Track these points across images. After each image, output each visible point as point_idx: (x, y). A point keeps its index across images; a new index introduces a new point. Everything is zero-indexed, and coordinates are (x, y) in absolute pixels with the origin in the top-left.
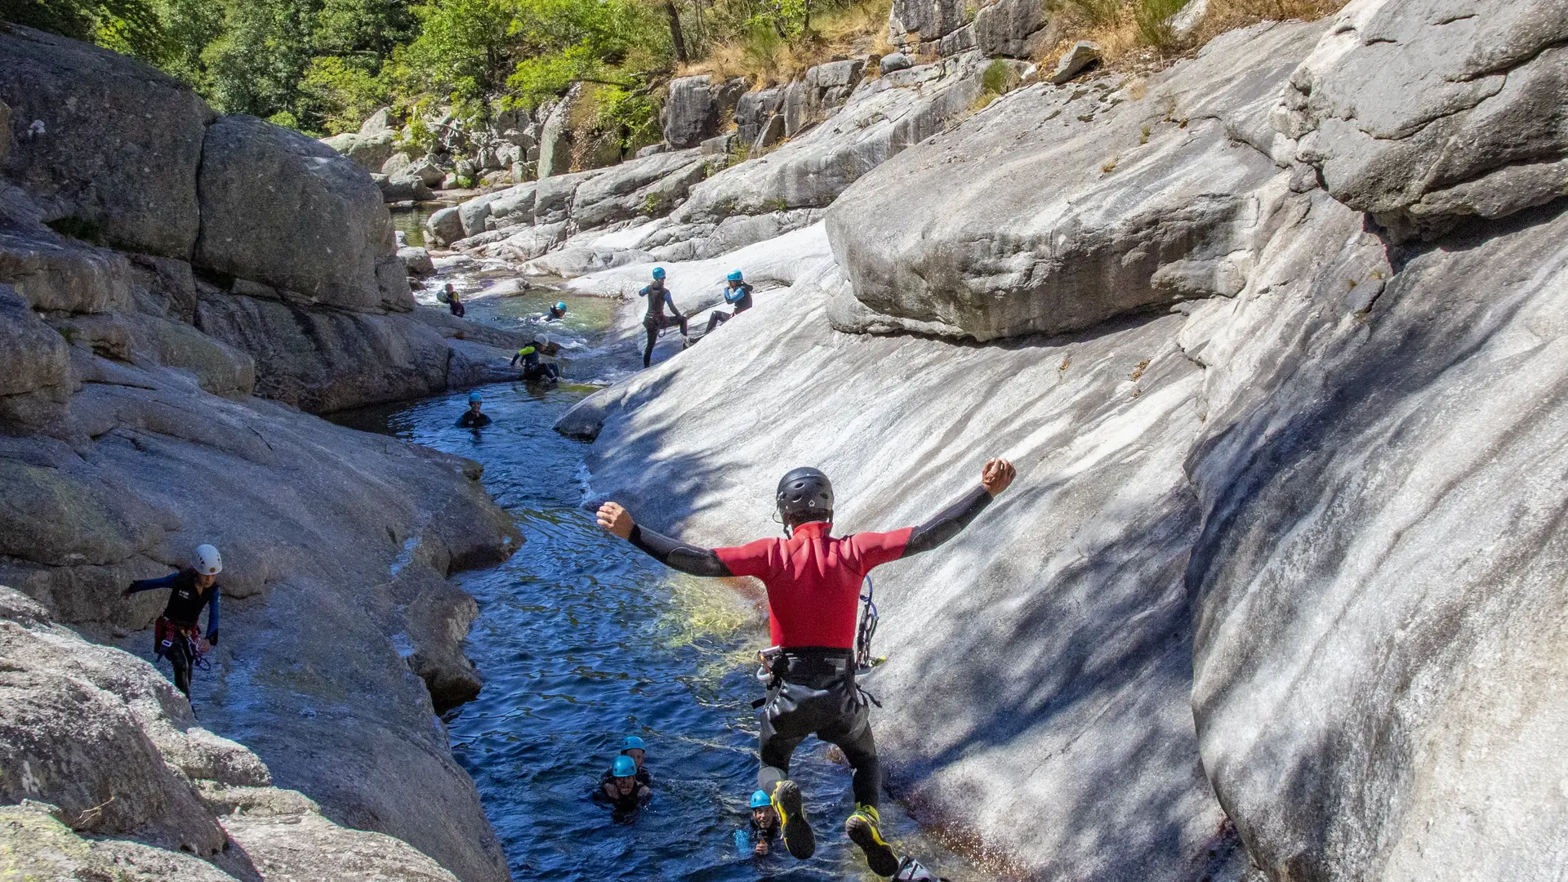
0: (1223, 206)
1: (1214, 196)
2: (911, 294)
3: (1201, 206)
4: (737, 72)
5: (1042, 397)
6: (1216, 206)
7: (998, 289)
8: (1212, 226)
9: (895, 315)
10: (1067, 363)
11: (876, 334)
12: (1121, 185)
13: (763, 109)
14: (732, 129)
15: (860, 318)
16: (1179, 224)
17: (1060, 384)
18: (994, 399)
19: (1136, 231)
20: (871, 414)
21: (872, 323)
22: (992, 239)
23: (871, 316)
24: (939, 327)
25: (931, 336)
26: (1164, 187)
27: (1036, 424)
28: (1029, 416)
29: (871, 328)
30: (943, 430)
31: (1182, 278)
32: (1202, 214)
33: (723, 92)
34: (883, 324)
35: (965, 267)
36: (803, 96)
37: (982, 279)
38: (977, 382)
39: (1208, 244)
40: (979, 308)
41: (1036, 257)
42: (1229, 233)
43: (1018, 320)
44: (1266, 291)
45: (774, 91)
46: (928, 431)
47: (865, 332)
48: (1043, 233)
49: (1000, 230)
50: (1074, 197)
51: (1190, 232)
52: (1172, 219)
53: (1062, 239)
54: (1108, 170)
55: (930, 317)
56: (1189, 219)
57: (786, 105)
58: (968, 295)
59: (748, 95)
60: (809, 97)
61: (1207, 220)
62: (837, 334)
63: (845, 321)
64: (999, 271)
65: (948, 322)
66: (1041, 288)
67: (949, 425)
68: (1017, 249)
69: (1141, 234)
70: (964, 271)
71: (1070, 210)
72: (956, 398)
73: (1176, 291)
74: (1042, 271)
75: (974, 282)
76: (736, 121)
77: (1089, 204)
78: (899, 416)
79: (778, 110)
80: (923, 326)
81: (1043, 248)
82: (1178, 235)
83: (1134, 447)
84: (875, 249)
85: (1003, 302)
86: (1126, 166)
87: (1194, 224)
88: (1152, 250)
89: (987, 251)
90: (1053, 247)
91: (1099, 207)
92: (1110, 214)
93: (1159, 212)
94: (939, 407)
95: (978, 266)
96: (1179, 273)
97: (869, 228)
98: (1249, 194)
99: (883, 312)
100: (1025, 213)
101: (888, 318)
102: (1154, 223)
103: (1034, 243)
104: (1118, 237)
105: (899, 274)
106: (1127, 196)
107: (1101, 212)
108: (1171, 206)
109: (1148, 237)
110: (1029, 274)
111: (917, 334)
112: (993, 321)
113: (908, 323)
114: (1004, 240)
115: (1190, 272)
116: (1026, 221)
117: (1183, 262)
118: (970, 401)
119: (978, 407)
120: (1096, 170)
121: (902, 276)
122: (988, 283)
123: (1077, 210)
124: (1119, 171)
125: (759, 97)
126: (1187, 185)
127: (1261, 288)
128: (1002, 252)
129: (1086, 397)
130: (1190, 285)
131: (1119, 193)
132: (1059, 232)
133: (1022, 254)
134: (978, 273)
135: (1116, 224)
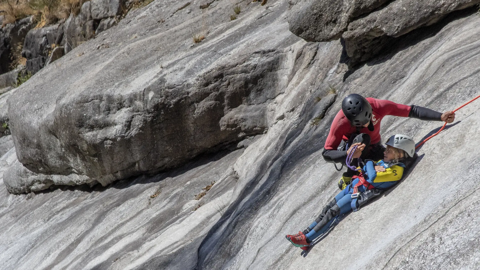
0: (269, 59)
1: (264, 52)
2: (52, 153)
3: (256, 60)
4: (26, 12)
5: (131, 219)
6: (265, 60)
7: (106, 139)
8: (262, 76)
9: (47, 173)
10: (158, 192)
11: (37, 192)
12: (204, 50)
13: (47, 42)
14: (22, 64)
15: (24, 179)
16: (238, 76)
17: (148, 208)
18: (100, 225)
19: (207, 85)
20: (16, 247)
21: (33, 183)
22: (101, 100)
23: (32, 177)
24: (75, 178)
25: (72, 187)
26: (231, 50)
27: (121, 237)
28: (118, 233)
29: (33, 188)
30: (58, 252)
31: (244, 120)
32: (255, 67)
33: (14, 31)
34: (40, 182)
35: (81, 124)
36: (79, 29)
37: (94, 132)
38: (90, 215)
39: (261, 90)
40: (95, 156)
41: (133, 111)
42: (275, 80)
43: (125, 164)
44: (282, 117)
45: (56, 26)
46: (48, 254)
47: (30, 191)
48: (138, 91)
49: (108, 91)
50: (165, 64)
51: (247, 82)
52: (233, 73)
53: (151, 95)
54: (198, 42)
55: (67, 171)
56: (245, 72)
57: (65, 39)
58: (85, 146)
59: (34, 31)
60: (84, 28)
61: (258, 71)
62: (11, 196)
63: (15, 184)
64: (107, 125)
65: (80, 173)
66: (138, 135)
67: (63, 247)
68: (120, 106)
69: (211, 86)
70: (81, 126)
71: (161, 72)
72: (73, 229)
73: (239, 130)
74: (138, 122)
75: (88, 135)
76: (24, 55)
77: (175, 67)
78: (33, 246)
79: (59, 43)
80: (65, 179)
81: (138, 103)
82: (237, 85)
83: (179, 243)
84: (27, 120)
85: (111, 151)
86: (213, 37)
87: (249, 76)
88: (220, 98)
89: (97, 109)
90: (145, 102)
91: (182, 69)
92: (190, 73)
93: (223, 68)
94: (62, 235)
95: (91, 122)
96: (241, 115)
97: (24, 103)
98: (288, 48)
99: (38, 172)
100: (129, 78)
101: (42, 177)
102: (220, 76)
103: (132, 99)
104: (193, 90)
105: (42, 138)
106: (205, 58)
107: (184, 72)
108: (232, 62)
109: (216, 89)
110: (129, 125)
111: (64, 187)
112: (107, 166)
113: (56, 178)
114: (110, 99)
115: (248, 114)
116: (127, 83)
117: (243, 106)
118: (83, 228)
119: (87, 232)
120: (190, 42)
121: (45, 138)
122: (100, 134)
123: (165, 72)
124: (207, 41)
125: (43, 31)
126: (248, 45)
127: (278, 115)
128: (109, 110)
129: (160, 214)
130: (249, 124)
131: (199, 57)
132: (148, 90)
133: (124, 110)
134: (92, 128)
135: (192, 80)
